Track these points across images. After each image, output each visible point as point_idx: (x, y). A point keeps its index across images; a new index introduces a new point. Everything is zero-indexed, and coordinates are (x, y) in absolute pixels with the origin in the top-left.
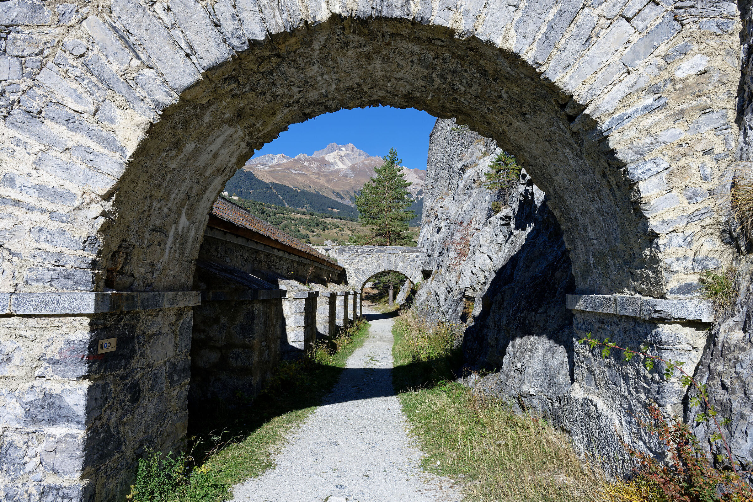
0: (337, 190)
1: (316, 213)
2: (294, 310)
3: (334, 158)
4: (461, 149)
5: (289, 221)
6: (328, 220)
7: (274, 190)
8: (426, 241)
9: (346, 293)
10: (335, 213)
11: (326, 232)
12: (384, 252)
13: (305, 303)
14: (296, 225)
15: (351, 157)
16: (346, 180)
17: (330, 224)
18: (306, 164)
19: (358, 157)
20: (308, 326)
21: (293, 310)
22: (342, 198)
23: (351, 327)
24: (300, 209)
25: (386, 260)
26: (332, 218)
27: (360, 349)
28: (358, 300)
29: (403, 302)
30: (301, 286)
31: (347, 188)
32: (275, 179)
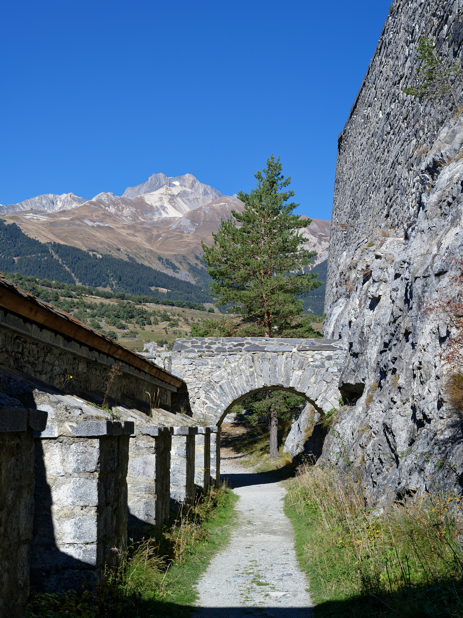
0: (166, 254)
1: (130, 295)
2: (74, 465)
3: (161, 199)
4: (414, 142)
5: (81, 309)
6: (150, 307)
7: (56, 257)
8: (347, 328)
9: (191, 429)
10: (163, 294)
11: (147, 328)
12: (262, 350)
13: (101, 448)
14: (93, 316)
15: (191, 197)
16: (182, 237)
17: (154, 313)
18: (112, 210)
19: (201, 197)
20: (107, 504)
21: (71, 465)
22: (174, 268)
23: (201, 503)
24: (100, 289)
25: (267, 366)
26: (157, 303)
27: (224, 554)
28: (213, 445)
29: (299, 451)
30: (90, 409)
31: (183, 251)
32: (58, 236)
